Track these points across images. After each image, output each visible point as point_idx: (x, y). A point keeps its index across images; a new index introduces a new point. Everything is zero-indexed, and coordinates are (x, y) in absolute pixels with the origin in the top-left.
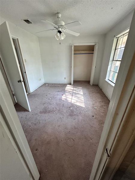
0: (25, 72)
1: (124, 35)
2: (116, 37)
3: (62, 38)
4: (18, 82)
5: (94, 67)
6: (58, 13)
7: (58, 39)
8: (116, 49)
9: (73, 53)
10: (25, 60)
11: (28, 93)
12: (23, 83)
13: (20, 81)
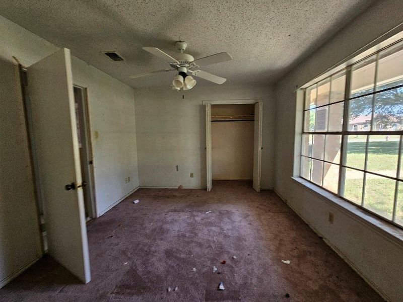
0: (91, 163)
1: (317, 83)
2: (301, 88)
3: (189, 87)
4: (68, 188)
5: (260, 149)
6: (180, 41)
7: (179, 89)
8: (304, 111)
9: (209, 119)
10: (96, 133)
11: (89, 219)
12: (80, 191)
13: (73, 186)
